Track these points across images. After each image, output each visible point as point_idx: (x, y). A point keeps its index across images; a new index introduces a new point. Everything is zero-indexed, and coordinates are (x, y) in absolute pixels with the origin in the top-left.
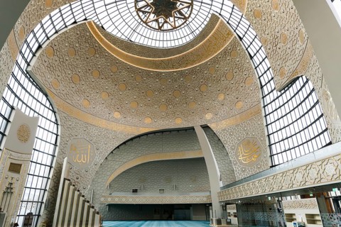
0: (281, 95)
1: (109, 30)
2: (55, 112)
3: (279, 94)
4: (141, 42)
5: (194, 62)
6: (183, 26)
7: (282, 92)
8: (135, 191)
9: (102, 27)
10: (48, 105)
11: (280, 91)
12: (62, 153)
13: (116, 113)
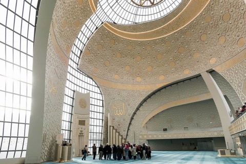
1: (119, 23)
2: (98, 87)
4: (143, 21)
9: (114, 23)
10: (94, 84)
13: (138, 78)
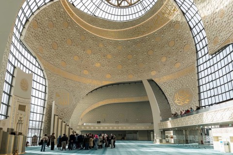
0: (212, 58)
1: (78, 7)
2: (42, 70)
3: (211, 57)
5: (144, 33)
6: (137, 3)
7: (213, 56)
8: (99, 122)
9: (73, 4)
11: (212, 55)
12: (50, 98)
13: (85, 71)
